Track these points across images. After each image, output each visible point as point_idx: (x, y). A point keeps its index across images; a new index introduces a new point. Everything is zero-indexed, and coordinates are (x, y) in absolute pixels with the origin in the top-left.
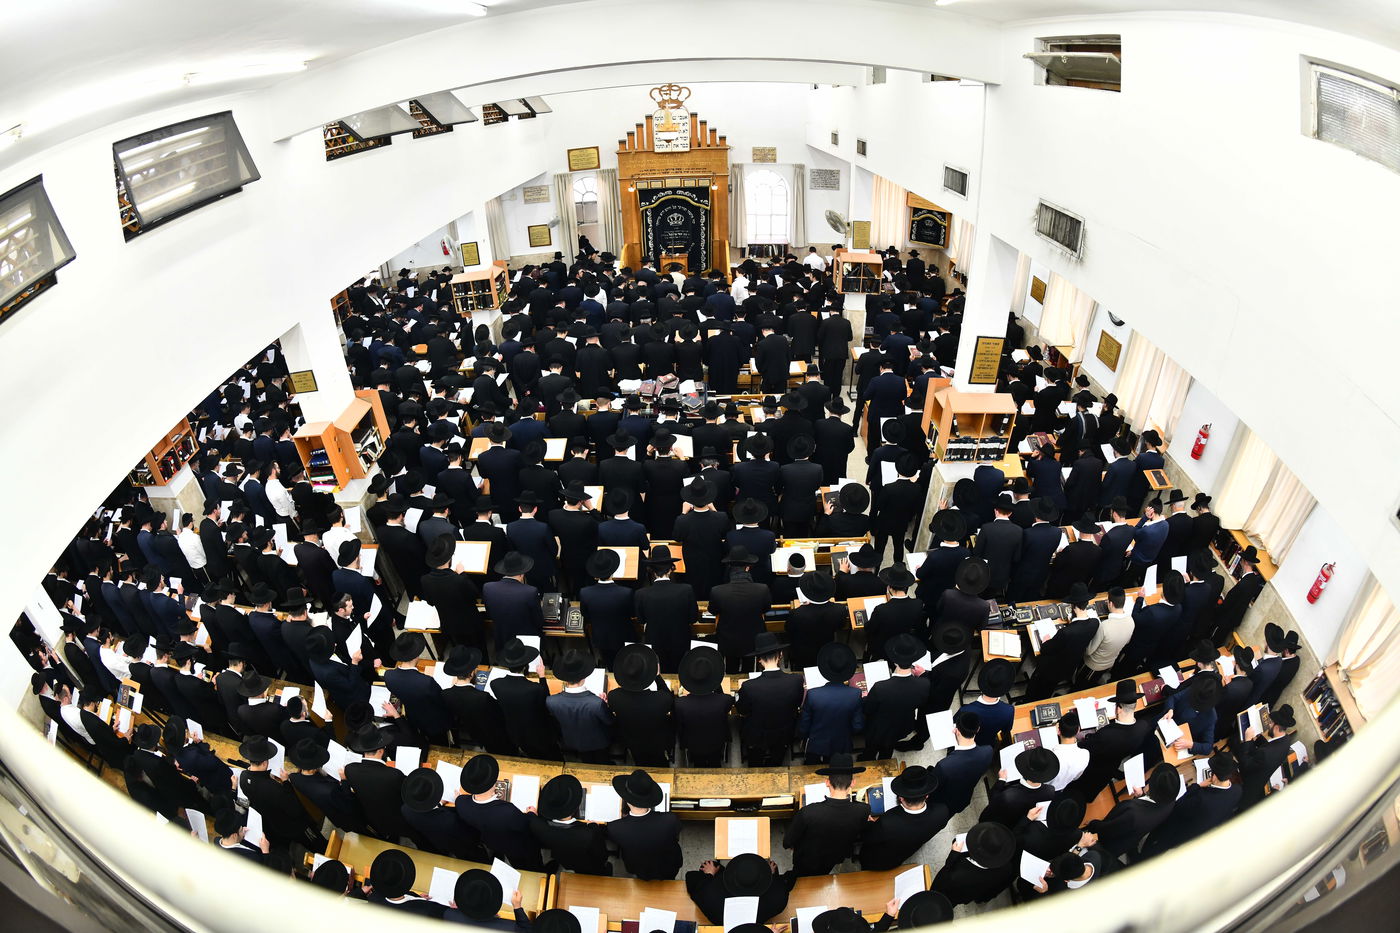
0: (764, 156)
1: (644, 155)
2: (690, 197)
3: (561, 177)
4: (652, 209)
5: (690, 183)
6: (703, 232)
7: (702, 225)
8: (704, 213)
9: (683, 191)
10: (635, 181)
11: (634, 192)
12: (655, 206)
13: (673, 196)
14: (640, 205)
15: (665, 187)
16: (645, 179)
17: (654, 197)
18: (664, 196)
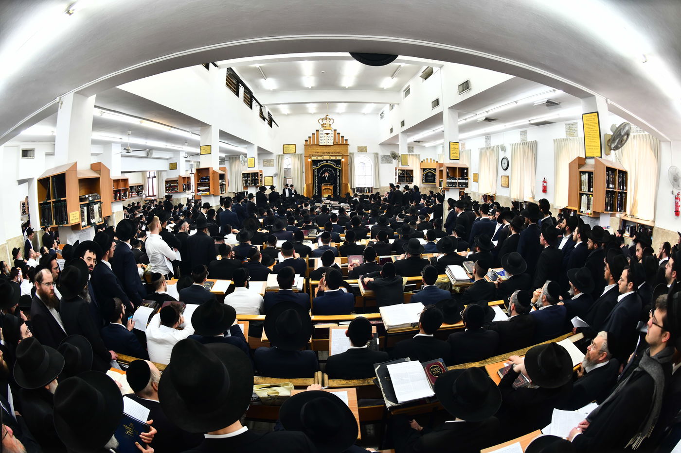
0: (362, 149)
1: (315, 146)
3: (280, 156)
4: (317, 169)
5: (334, 158)
6: (338, 179)
7: (338, 176)
8: (339, 171)
9: (330, 161)
10: (311, 157)
11: (310, 161)
12: (319, 168)
13: (326, 163)
14: (313, 167)
15: (323, 159)
16: (315, 156)
17: (319, 164)
18: (322, 163)
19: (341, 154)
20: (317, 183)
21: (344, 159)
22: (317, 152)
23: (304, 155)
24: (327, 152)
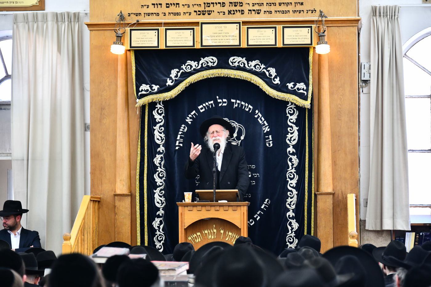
2: (261, 75)
4: (166, 103)
5: (262, 38)
6: (292, 169)
7: (289, 151)
8: (296, 117)
9: (244, 58)
10: (128, 29)
11: (124, 57)
12: (174, 96)
13: (220, 70)
14: (138, 91)
15: (202, 46)
16: (152, 26)
17: (174, 72)
18: (196, 71)
19: (311, 11)
20: (162, 193)
21: (326, 43)
22: (168, 6)
23: (89, 22)
24: (227, 4)
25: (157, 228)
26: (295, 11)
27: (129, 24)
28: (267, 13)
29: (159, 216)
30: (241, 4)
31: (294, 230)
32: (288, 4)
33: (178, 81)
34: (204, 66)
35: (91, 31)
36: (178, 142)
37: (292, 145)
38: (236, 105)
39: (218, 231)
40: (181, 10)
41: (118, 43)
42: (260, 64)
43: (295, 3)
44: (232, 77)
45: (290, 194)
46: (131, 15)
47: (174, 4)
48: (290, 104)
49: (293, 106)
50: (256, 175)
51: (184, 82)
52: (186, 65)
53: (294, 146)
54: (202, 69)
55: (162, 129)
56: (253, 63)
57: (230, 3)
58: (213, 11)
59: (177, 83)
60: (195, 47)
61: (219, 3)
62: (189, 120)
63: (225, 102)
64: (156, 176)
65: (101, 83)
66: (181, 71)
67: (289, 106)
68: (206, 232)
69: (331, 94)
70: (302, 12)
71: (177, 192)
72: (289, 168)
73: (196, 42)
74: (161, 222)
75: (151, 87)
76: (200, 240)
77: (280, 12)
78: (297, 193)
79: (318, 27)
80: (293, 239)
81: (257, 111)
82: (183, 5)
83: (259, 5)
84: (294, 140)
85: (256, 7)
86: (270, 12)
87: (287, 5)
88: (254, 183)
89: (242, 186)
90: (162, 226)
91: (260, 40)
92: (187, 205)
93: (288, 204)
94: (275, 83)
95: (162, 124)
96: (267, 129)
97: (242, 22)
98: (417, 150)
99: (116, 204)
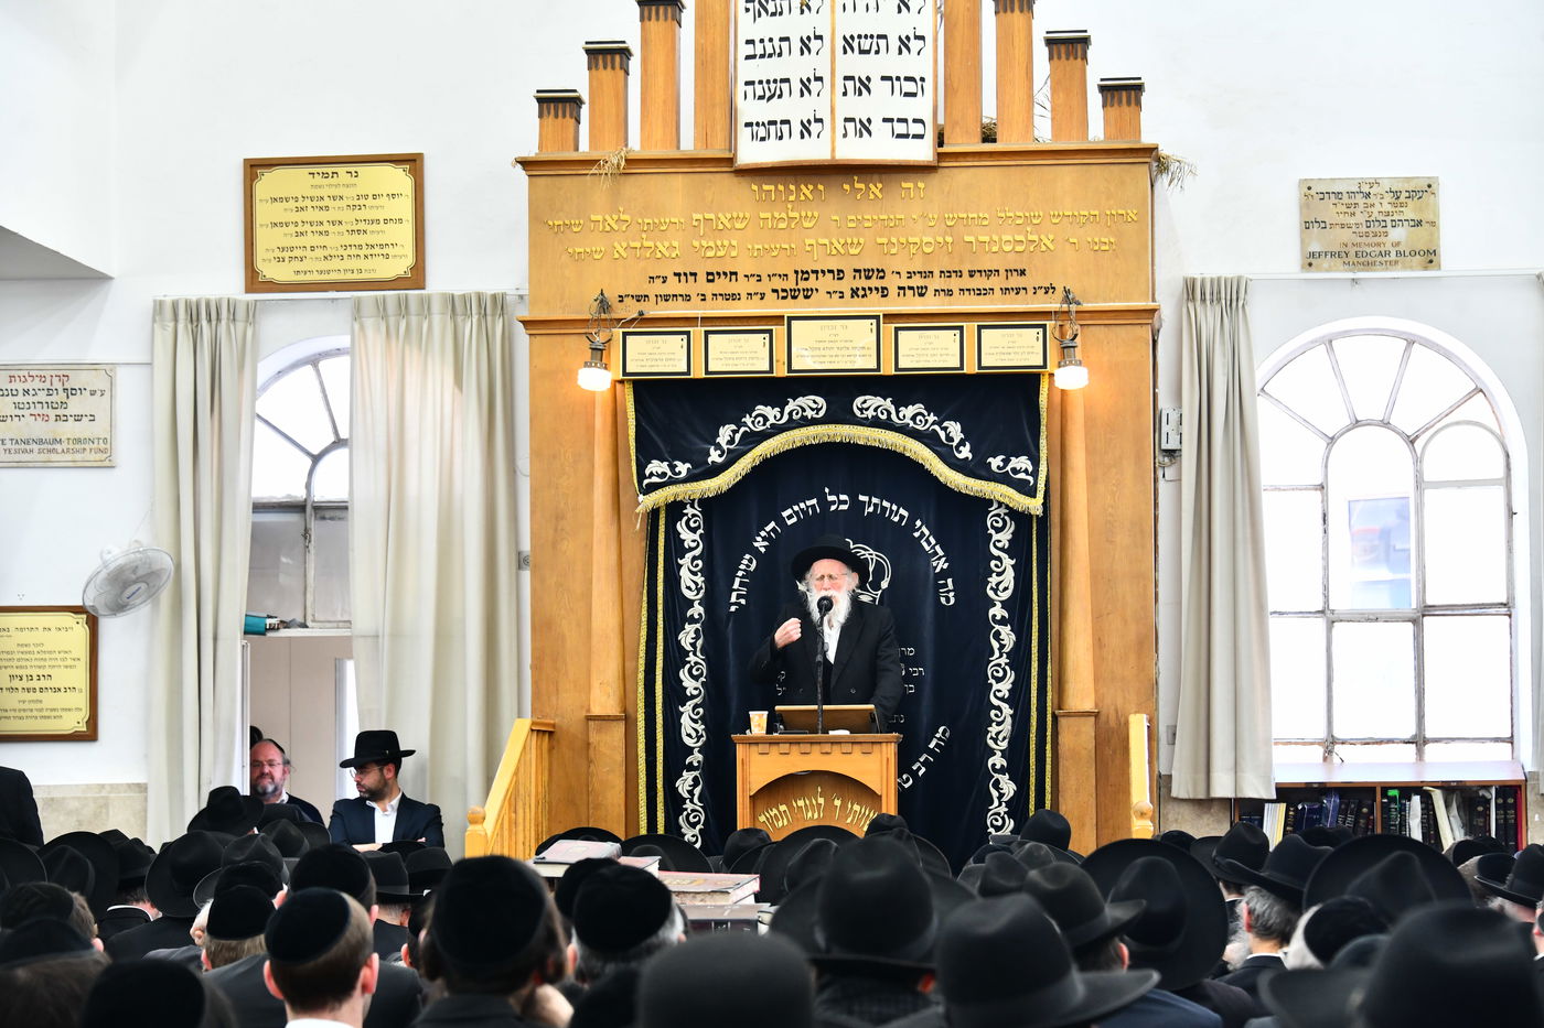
0: (1369, 232)
1: (676, 187)
2: (929, 439)
3: (197, 314)
4: (705, 503)
5: (929, 352)
6: (1001, 656)
7: (994, 616)
8: (1010, 537)
9: (889, 400)
10: (618, 332)
11: (609, 397)
12: (725, 489)
13: (832, 426)
14: (641, 476)
15: (790, 370)
16: (675, 324)
17: (725, 433)
18: (777, 430)
19: (1043, 290)
20: (698, 713)
21: (1080, 364)
22: (710, 277)
23: (527, 316)
24: (849, 274)
25: (686, 795)
26: (1005, 290)
27: (619, 320)
28: (943, 293)
29: (691, 768)
30: (881, 274)
31: (1005, 799)
32: (989, 273)
33: (735, 454)
34: (795, 417)
35: (533, 337)
36: (734, 595)
37: (1001, 602)
38: (871, 509)
39: (829, 802)
40: (741, 286)
41: (596, 364)
42: (926, 413)
43: (1007, 271)
44: (861, 442)
45: (996, 716)
46: (625, 299)
47: (725, 274)
48: (995, 505)
49: (1002, 511)
50: (917, 671)
51: (749, 455)
52: (754, 415)
53: (1005, 604)
54: (792, 425)
55: (697, 565)
56: (909, 411)
57: (855, 271)
58: (817, 290)
59: (733, 458)
60: (774, 375)
61: (830, 271)
62: (760, 544)
63: (845, 502)
64: (683, 675)
65: (554, 457)
66: (743, 429)
67: (994, 510)
68: (801, 803)
69: (1092, 482)
70: (1023, 292)
71: (734, 712)
72: (992, 654)
73: (777, 361)
74: (695, 780)
75: (672, 467)
76: (786, 823)
77: (972, 292)
78: (1012, 712)
79: (1061, 326)
80: (1003, 818)
81: (918, 523)
82: (746, 276)
83: (924, 275)
84: (1006, 589)
85: (917, 281)
86: (949, 293)
87: (988, 277)
88: (911, 689)
89: (885, 698)
90: (697, 791)
91: (925, 358)
92: (756, 742)
93: (991, 738)
94: (960, 456)
95: (697, 552)
96: (942, 565)
97: (884, 315)
98: (1290, 613)
99: (591, 740)
